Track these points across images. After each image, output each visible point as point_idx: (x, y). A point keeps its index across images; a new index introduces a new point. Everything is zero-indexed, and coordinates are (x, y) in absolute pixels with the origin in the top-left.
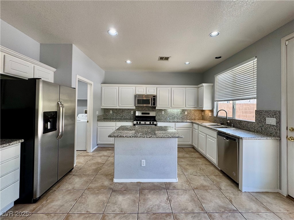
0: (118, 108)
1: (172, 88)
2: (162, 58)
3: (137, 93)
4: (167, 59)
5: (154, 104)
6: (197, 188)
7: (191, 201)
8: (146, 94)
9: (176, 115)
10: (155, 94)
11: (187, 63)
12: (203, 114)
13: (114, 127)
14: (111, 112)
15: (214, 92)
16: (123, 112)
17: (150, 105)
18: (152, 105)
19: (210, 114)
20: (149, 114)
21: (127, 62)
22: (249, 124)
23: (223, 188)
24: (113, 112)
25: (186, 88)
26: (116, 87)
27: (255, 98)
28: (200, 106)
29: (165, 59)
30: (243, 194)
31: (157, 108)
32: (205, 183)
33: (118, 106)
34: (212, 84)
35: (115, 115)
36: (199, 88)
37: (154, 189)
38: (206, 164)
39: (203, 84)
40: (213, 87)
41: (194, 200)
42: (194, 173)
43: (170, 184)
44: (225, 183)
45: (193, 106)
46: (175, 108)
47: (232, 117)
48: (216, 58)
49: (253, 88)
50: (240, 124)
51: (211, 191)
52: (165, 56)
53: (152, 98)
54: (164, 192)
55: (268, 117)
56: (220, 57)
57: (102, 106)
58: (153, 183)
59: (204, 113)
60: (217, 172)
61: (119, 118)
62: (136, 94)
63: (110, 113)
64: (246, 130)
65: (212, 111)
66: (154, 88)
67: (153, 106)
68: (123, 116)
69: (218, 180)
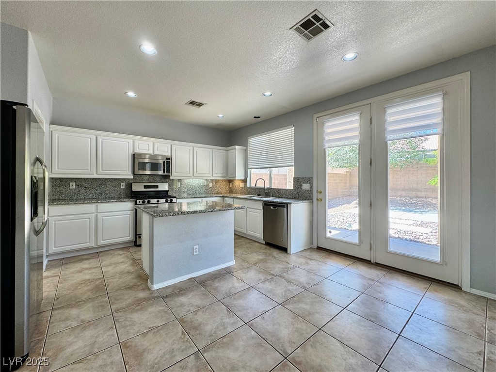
0: (95, 176)
1: (194, 148)
2: (192, 103)
3: (137, 151)
4: (200, 105)
5: (168, 171)
6: (256, 263)
7: (259, 274)
8: (153, 154)
9: (197, 188)
10: (168, 154)
11: (221, 116)
12: (231, 186)
13: (93, 213)
14: (73, 186)
15: (248, 157)
16: (102, 184)
17: (161, 173)
18: (164, 173)
19: (242, 185)
20: (157, 187)
21: (128, 93)
22: (287, 192)
23: (276, 256)
24: (77, 186)
25: (212, 149)
26: (91, 136)
27: (292, 166)
28: (230, 175)
29: (197, 105)
30: (292, 255)
31: (171, 178)
32: (260, 258)
33: (95, 173)
34: (245, 148)
35: (83, 191)
36: (227, 150)
37: (216, 278)
38: (249, 243)
39: (236, 146)
40: (246, 151)
41: (262, 272)
42: (244, 253)
43: (228, 268)
44: (275, 253)
45: (221, 175)
46: (198, 178)
47: (269, 186)
48: (255, 117)
49: (291, 156)
50: (278, 193)
51: (269, 261)
52: (200, 102)
53: (164, 162)
54: (229, 276)
55: (304, 183)
56: (259, 117)
57: (53, 172)
58: (209, 273)
59: (232, 184)
60: (264, 247)
61: (94, 197)
62: (135, 151)
63: (71, 188)
64: (285, 198)
65: (245, 181)
66: (167, 145)
67: (166, 174)
68: (103, 194)
69: (269, 252)
